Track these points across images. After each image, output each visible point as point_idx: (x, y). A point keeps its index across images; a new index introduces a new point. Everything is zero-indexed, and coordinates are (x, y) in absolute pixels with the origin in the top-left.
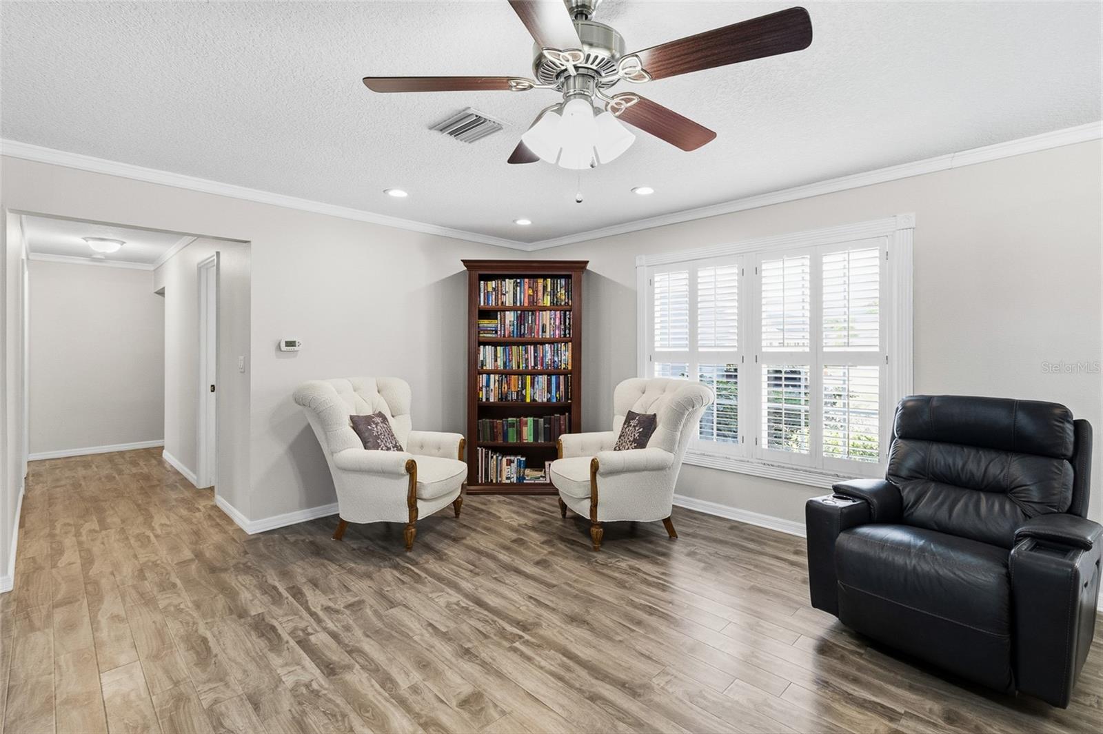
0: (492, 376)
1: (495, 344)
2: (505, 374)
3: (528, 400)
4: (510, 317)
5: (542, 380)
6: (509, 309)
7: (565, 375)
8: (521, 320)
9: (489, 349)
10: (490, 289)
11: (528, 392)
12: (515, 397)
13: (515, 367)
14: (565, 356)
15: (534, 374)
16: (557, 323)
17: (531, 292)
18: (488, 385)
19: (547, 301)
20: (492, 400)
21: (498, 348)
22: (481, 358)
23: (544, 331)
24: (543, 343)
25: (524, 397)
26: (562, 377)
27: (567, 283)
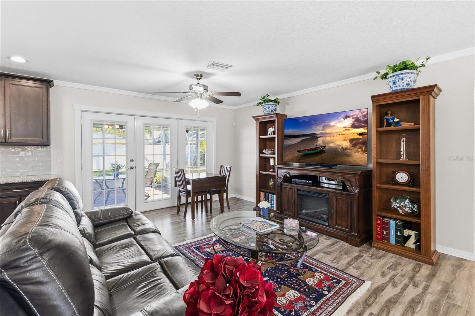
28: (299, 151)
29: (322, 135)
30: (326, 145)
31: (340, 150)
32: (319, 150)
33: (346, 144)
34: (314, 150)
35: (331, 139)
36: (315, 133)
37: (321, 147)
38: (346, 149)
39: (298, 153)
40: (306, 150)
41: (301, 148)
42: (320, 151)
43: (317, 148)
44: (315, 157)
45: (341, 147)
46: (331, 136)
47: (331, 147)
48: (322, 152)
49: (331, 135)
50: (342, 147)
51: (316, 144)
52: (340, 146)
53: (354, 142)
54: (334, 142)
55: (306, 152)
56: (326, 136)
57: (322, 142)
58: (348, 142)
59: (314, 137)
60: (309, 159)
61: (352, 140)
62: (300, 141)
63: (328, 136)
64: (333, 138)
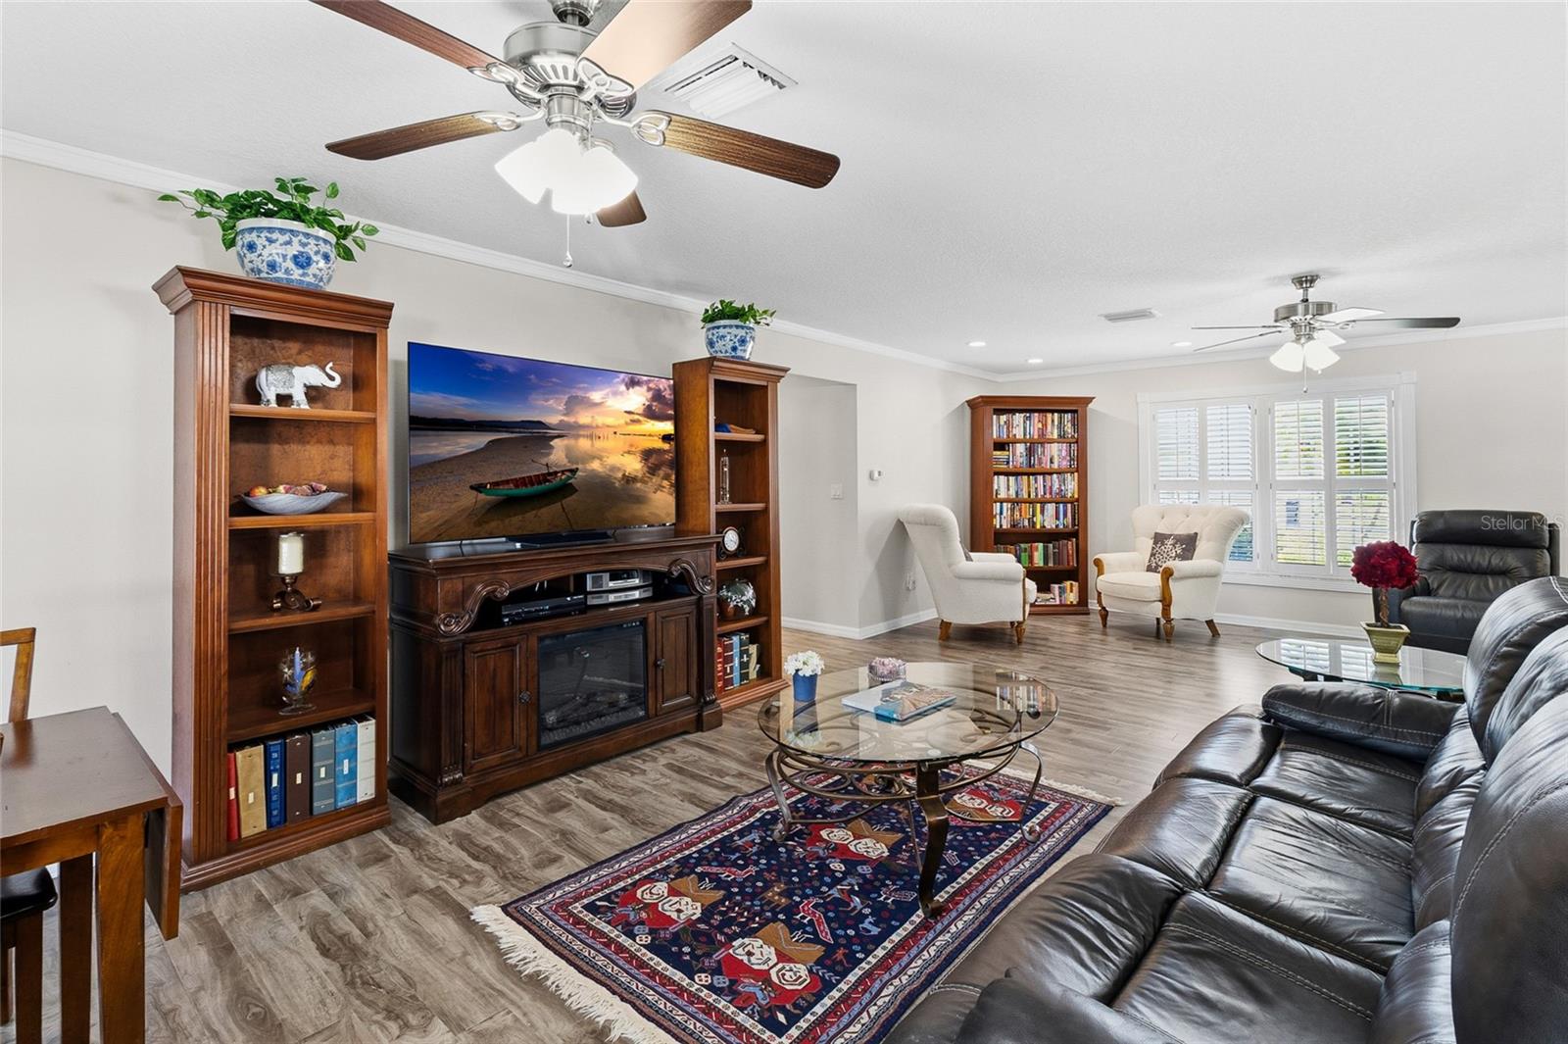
0: (1005, 504)
1: (1007, 474)
2: (1015, 502)
3: (1038, 527)
4: (1020, 448)
5: (1050, 508)
6: (1020, 442)
7: (1072, 503)
8: (1030, 452)
9: (1002, 478)
10: (1002, 423)
11: (1038, 519)
12: (1026, 523)
13: (1026, 496)
14: (1071, 486)
15: (1043, 503)
16: (1064, 453)
17: (1040, 426)
18: (1001, 513)
19: (1055, 436)
20: (1004, 527)
21: (1011, 478)
22: (996, 487)
23: (1052, 462)
24: (1051, 474)
25: (1034, 524)
26: (1069, 505)
27: (1073, 418)
28: (479, 488)
29: (567, 430)
30: (580, 466)
31: (617, 485)
32: (556, 482)
33: (634, 465)
34: (540, 483)
35: (593, 445)
36: (542, 420)
37: (563, 472)
38: (634, 479)
39: (474, 493)
40: (507, 482)
41: (489, 476)
42: (558, 488)
43: (549, 474)
44: (544, 510)
45: (620, 475)
46: (591, 437)
47: (594, 474)
48: (566, 489)
49: (591, 432)
50: (624, 475)
51: (544, 461)
52: (619, 469)
53: (652, 460)
54: (600, 458)
55: (510, 492)
56: (577, 437)
57: (567, 457)
58: (639, 459)
59: (537, 435)
60: (520, 517)
61: (647, 454)
62: (482, 446)
63: (584, 436)
64: (599, 444)
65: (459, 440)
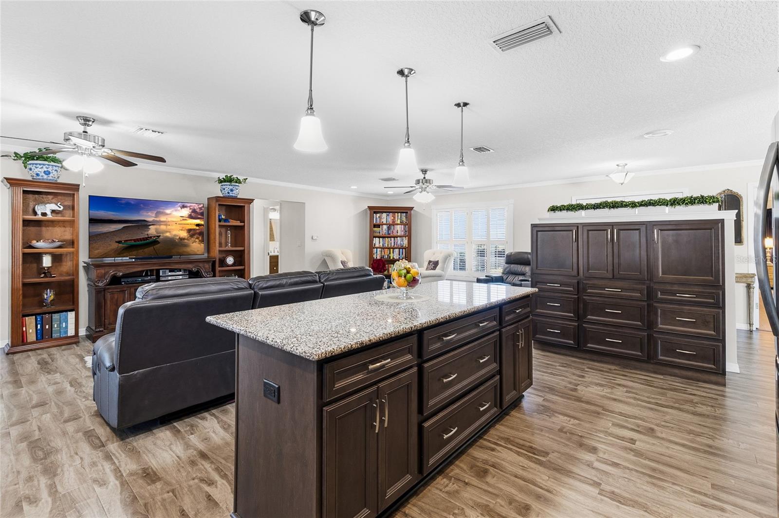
0: (378, 249)
1: (379, 237)
2: (383, 248)
3: (391, 258)
4: (385, 227)
5: (397, 251)
6: (385, 224)
7: (405, 249)
8: (389, 228)
9: (377, 239)
10: (378, 217)
11: (392, 255)
12: (386, 257)
13: (387, 246)
14: (405, 242)
15: (394, 249)
16: (402, 229)
17: (393, 218)
18: (377, 253)
19: (399, 222)
20: (378, 258)
21: (381, 239)
22: (374, 242)
23: (397, 233)
24: (397, 237)
25: (390, 257)
26: (404, 250)
27: (406, 215)
28: (119, 242)
29: (159, 223)
30: (161, 235)
31: (177, 240)
32: (151, 240)
33: (184, 234)
34: (144, 240)
35: (166, 228)
36: (145, 219)
37: (154, 237)
38: (184, 239)
39: (118, 244)
40: (131, 240)
41: (124, 238)
42: (153, 242)
43: (148, 237)
44: (146, 249)
45: (178, 238)
46: (166, 225)
47: (167, 238)
48: (155, 242)
49: (166, 223)
50: (180, 238)
51: (146, 233)
52: (177, 236)
53: (191, 232)
54: (170, 232)
55: (132, 244)
56: (160, 225)
57: (156, 231)
58: (186, 232)
59: (144, 224)
60: (136, 252)
61: (189, 231)
62: (120, 228)
63: (163, 225)
64: (169, 227)
65: (111, 226)
